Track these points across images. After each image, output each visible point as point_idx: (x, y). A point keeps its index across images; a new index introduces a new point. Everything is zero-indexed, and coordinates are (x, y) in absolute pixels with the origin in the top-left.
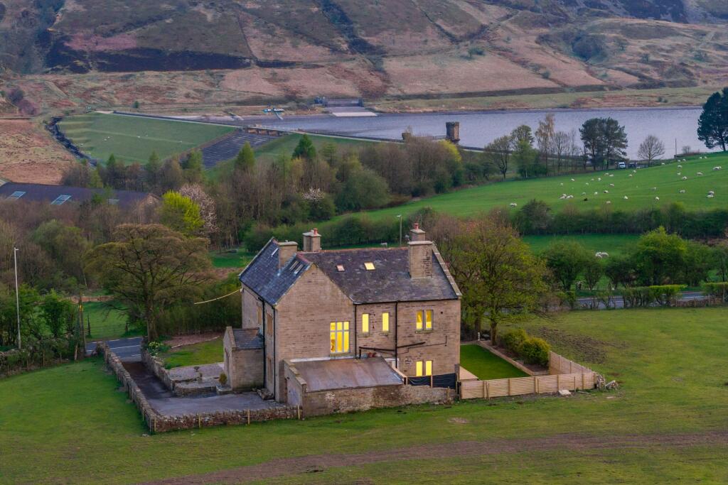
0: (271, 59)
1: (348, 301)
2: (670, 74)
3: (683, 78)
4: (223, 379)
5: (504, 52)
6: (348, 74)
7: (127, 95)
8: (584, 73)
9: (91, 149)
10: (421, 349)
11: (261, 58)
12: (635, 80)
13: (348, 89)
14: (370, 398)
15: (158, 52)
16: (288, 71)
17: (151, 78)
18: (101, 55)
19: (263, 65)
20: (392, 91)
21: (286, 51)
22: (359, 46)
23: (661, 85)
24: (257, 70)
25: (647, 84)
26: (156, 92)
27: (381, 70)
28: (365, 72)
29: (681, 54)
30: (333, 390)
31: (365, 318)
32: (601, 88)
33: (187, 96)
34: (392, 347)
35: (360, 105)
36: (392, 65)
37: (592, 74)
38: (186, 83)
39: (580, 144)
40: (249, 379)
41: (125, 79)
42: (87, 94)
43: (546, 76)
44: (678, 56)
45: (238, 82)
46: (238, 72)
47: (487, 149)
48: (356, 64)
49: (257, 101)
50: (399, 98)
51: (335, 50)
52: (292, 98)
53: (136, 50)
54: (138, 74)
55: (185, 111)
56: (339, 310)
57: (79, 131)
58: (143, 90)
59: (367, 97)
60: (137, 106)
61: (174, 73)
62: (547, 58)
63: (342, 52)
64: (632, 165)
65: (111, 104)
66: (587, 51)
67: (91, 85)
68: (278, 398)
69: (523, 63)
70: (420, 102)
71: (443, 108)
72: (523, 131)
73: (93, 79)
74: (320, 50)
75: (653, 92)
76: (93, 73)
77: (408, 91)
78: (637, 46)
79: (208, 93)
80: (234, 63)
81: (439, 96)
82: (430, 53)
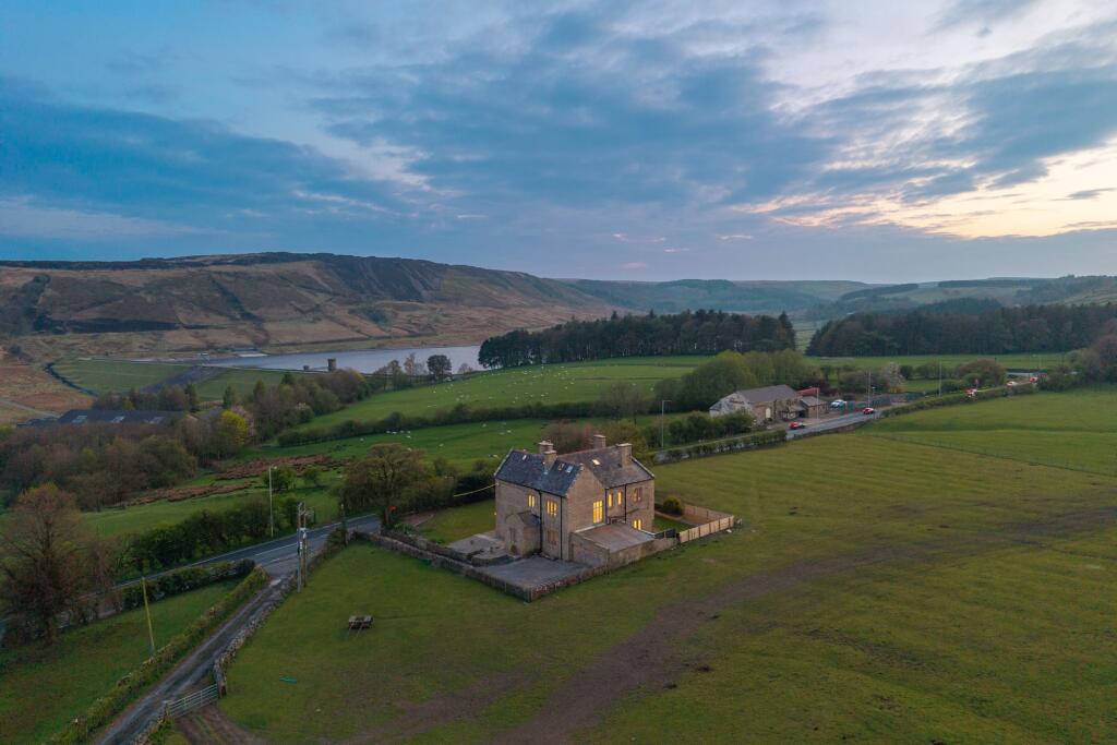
0: (193, 324)
1: (602, 488)
2: (423, 330)
3: (430, 331)
4: (514, 549)
5: (332, 319)
6: (243, 332)
7: (97, 348)
8: (378, 330)
9: (81, 383)
10: (637, 513)
11: (186, 323)
12: (406, 333)
13: (245, 340)
14: (639, 551)
15: (115, 320)
16: (204, 331)
17: (113, 336)
18: (75, 323)
19: (187, 327)
20: (273, 342)
21: (202, 319)
22: (246, 316)
23: (419, 335)
24: (186, 331)
25: (413, 335)
26: (117, 345)
27: (264, 330)
28: (253, 331)
29: (426, 319)
30: (622, 550)
31: (610, 497)
32: (389, 338)
33: (141, 347)
34: (622, 514)
35: (255, 350)
36: (269, 327)
37: (383, 330)
38: (138, 340)
39: (426, 368)
40: (532, 546)
41: (93, 338)
42: (68, 348)
43: (359, 332)
44: (425, 320)
45: (174, 338)
46: (174, 332)
47: (374, 374)
48: (247, 326)
49: (188, 349)
50: (278, 345)
51: (232, 318)
52: (211, 347)
53: (100, 319)
54: (103, 334)
55: (142, 356)
56: (598, 494)
57: (71, 371)
58: (107, 344)
59: (258, 345)
60: (107, 354)
61: (128, 333)
62: (356, 321)
63: (237, 320)
64: (455, 379)
65: (88, 354)
66: (377, 318)
67: (71, 342)
68: (566, 557)
69: (344, 325)
70: (291, 347)
71: (304, 350)
72: (395, 364)
73: (69, 338)
74: (223, 318)
75: (417, 339)
76: (69, 334)
77: (282, 341)
78: (403, 315)
79: (154, 345)
80: (169, 327)
81: (301, 344)
82: (291, 319)
